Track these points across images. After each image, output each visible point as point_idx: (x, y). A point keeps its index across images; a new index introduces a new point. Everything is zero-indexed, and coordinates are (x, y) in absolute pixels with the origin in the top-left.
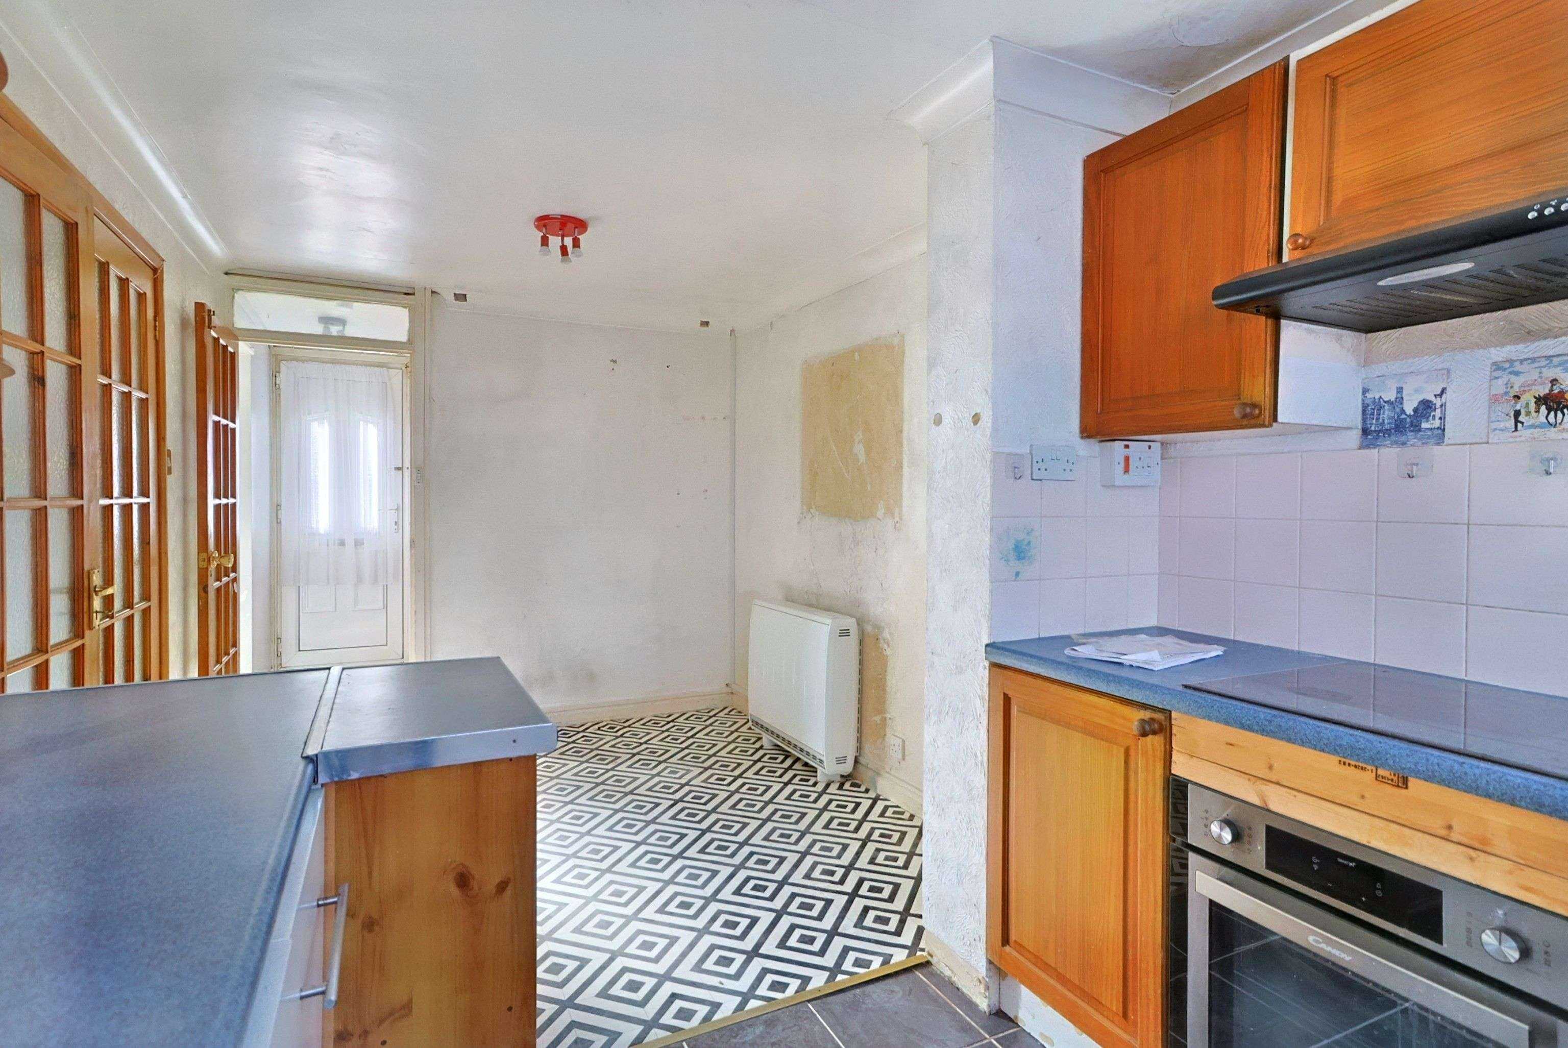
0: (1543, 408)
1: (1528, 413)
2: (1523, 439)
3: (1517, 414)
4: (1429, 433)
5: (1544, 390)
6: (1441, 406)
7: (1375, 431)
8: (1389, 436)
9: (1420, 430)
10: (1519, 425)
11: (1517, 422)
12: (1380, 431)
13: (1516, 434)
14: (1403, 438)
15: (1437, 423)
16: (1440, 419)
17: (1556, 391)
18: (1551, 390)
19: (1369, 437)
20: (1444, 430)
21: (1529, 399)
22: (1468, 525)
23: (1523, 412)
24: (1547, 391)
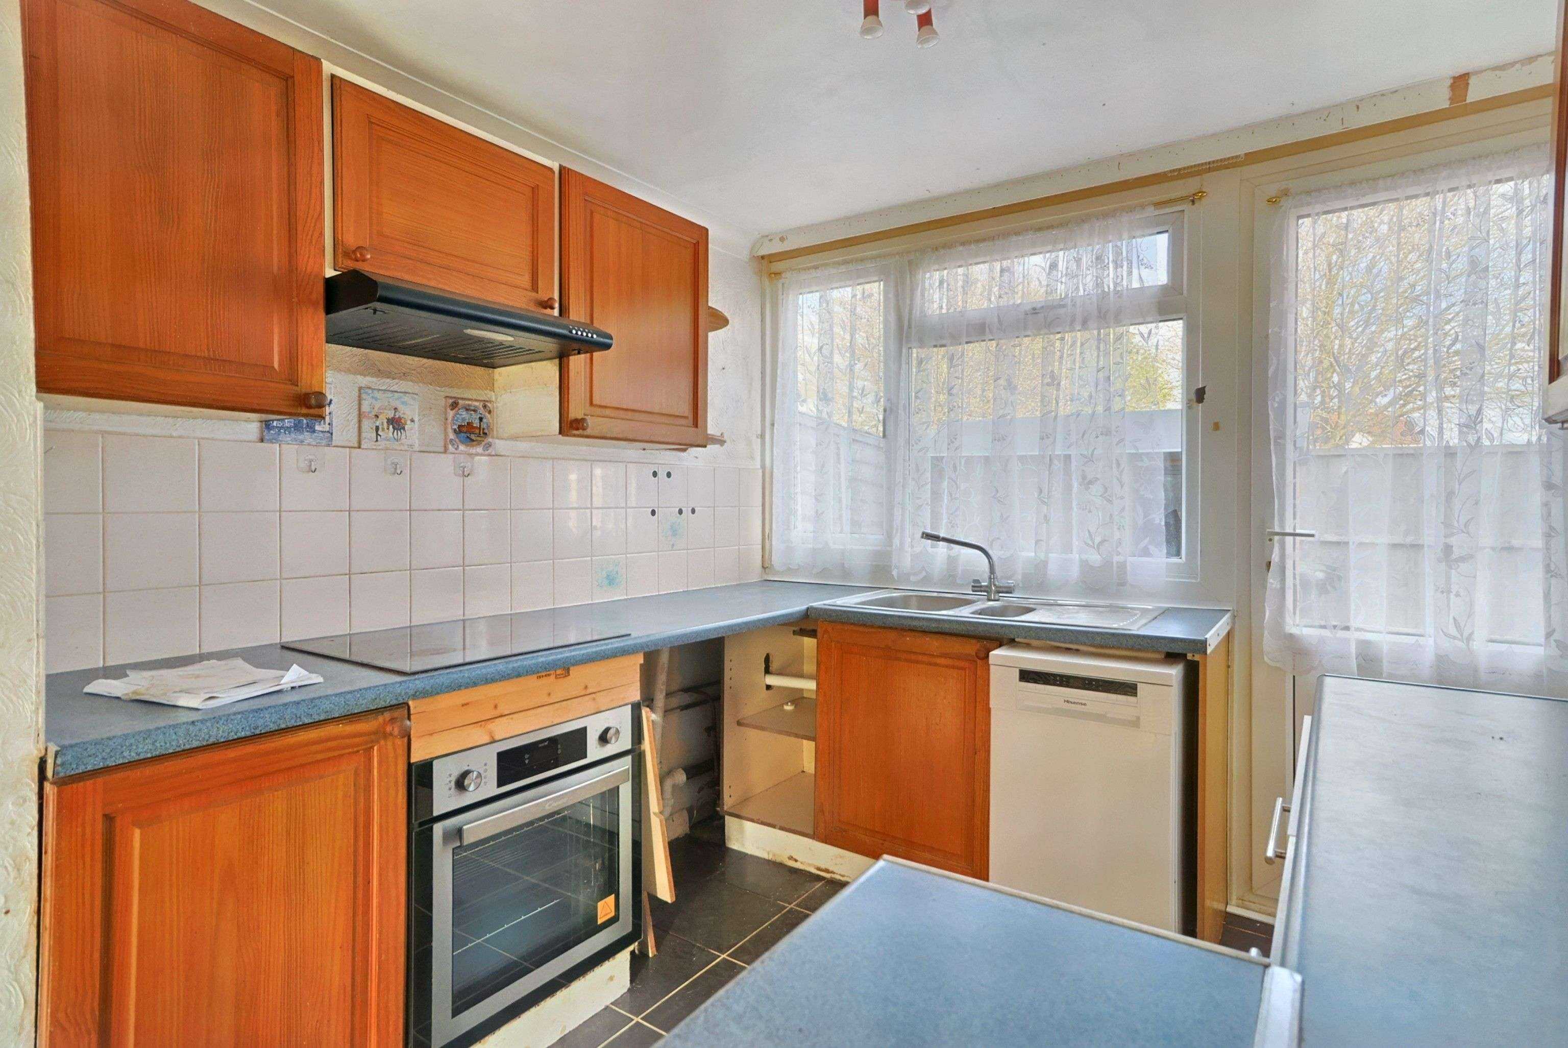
0: (391, 427)
1: (383, 430)
2: (380, 447)
3: (377, 428)
4: (321, 435)
5: (391, 414)
6: (330, 413)
7: (277, 427)
8: (290, 433)
9: (314, 431)
10: (379, 437)
11: (377, 434)
12: (282, 428)
13: (377, 443)
14: (301, 437)
15: (327, 428)
16: (329, 424)
17: (397, 416)
18: (395, 415)
19: (272, 432)
20: (332, 434)
21: (383, 419)
22: (349, 511)
23: (380, 427)
24: (392, 416)
